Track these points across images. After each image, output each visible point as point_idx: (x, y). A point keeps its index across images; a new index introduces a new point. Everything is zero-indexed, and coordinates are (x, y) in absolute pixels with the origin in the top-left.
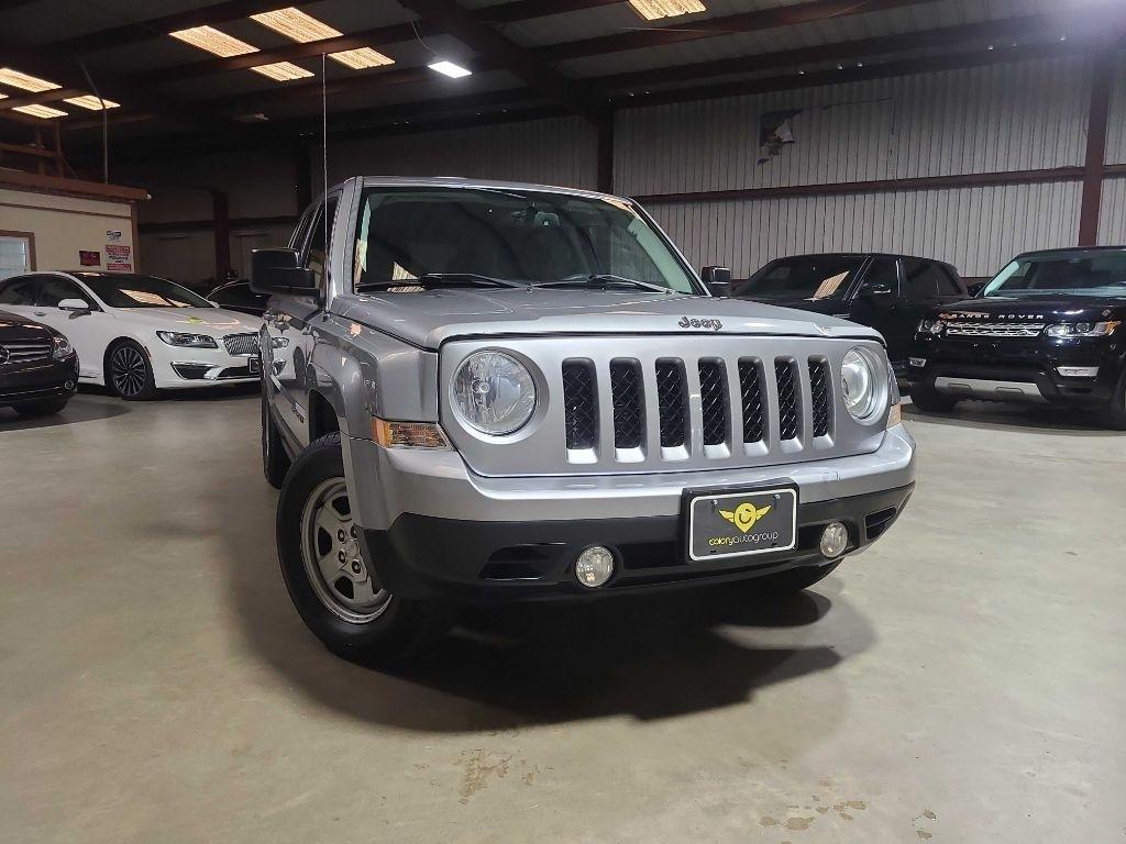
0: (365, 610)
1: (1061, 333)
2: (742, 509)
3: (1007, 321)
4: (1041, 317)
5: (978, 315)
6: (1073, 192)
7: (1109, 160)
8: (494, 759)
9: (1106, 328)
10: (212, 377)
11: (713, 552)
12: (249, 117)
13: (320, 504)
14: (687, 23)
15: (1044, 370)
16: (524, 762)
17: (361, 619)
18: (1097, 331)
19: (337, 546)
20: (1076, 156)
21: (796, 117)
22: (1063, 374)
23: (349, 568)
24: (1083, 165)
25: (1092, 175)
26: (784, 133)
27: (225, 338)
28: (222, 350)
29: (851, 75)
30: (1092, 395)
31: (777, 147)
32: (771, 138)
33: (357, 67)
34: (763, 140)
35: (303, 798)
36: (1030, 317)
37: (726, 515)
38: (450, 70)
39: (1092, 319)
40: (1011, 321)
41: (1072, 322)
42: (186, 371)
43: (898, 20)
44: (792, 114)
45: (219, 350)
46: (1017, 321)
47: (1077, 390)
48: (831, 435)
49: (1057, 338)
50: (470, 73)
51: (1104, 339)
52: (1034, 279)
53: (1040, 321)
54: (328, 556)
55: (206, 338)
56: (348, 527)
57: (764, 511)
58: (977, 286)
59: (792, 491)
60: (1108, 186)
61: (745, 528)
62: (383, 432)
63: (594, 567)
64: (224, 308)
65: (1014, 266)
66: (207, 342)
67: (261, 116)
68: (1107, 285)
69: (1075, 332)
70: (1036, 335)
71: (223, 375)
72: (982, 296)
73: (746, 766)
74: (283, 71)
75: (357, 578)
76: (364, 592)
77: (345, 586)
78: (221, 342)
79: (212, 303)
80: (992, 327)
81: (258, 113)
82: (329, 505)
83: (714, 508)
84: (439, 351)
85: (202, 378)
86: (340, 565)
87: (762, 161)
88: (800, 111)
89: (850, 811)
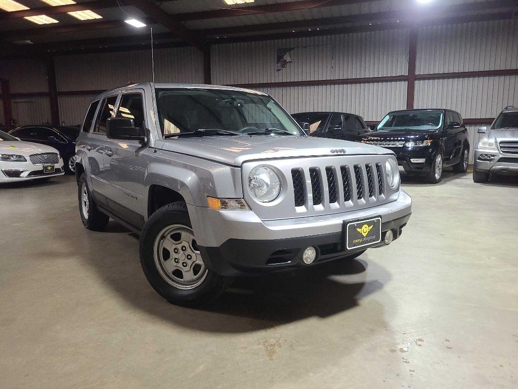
0: (189, 283)
1: (410, 145)
2: (364, 227)
3: (390, 141)
4: (403, 138)
5: (376, 138)
6: (404, 85)
7: (417, 73)
8: (273, 341)
9: (427, 143)
10: (24, 176)
11: (354, 246)
12: (21, 42)
13: (163, 237)
14: (246, 7)
15: (406, 160)
16: (285, 340)
17: (189, 287)
18: (424, 144)
19: (173, 255)
20: (405, 72)
21: (292, 51)
22: (413, 162)
23: (180, 265)
24: (407, 74)
25: (411, 79)
26: (287, 58)
27: (30, 156)
28: (29, 162)
29: (314, 33)
30: (424, 170)
31: (284, 64)
32: (282, 60)
33: (82, 19)
34: (278, 61)
35: (201, 368)
36: (399, 139)
37: (359, 230)
38: (135, 23)
39: (422, 139)
40: (392, 140)
41: (415, 140)
42: (9, 173)
43: (336, 11)
44: (290, 49)
45: (27, 162)
46: (394, 140)
47: (417, 168)
48: (384, 195)
49: (409, 147)
50: (146, 25)
51: (427, 148)
52: (394, 123)
53: (403, 140)
54: (168, 261)
55: (20, 156)
56: (179, 247)
57: (371, 227)
58: (373, 125)
59: (380, 218)
60: (417, 83)
61: (365, 235)
62: (214, 204)
63: (309, 255)
64: (24, 140)
65: (388, 118)
66: (20, 158)
67: (29, 42)
68: (423, 125)
69: (416, 144)
70: (402, 146)
71: (30, 174)
72: (377, 130)
73: (372, 331)
74: (42, 20)
75: (184, 270)
76: (188, 275)
77: (178, 273)
78: (28, 158)
79: (17, 138)
80: (385, 143)
81: (28, 40)
82: (169, 237)
83: (353, 228)
84: (241, 167)
85: (19, 177)
86: (175, 264)
87: (278, 70)
88: (294, 49)
89: (419, 343)
